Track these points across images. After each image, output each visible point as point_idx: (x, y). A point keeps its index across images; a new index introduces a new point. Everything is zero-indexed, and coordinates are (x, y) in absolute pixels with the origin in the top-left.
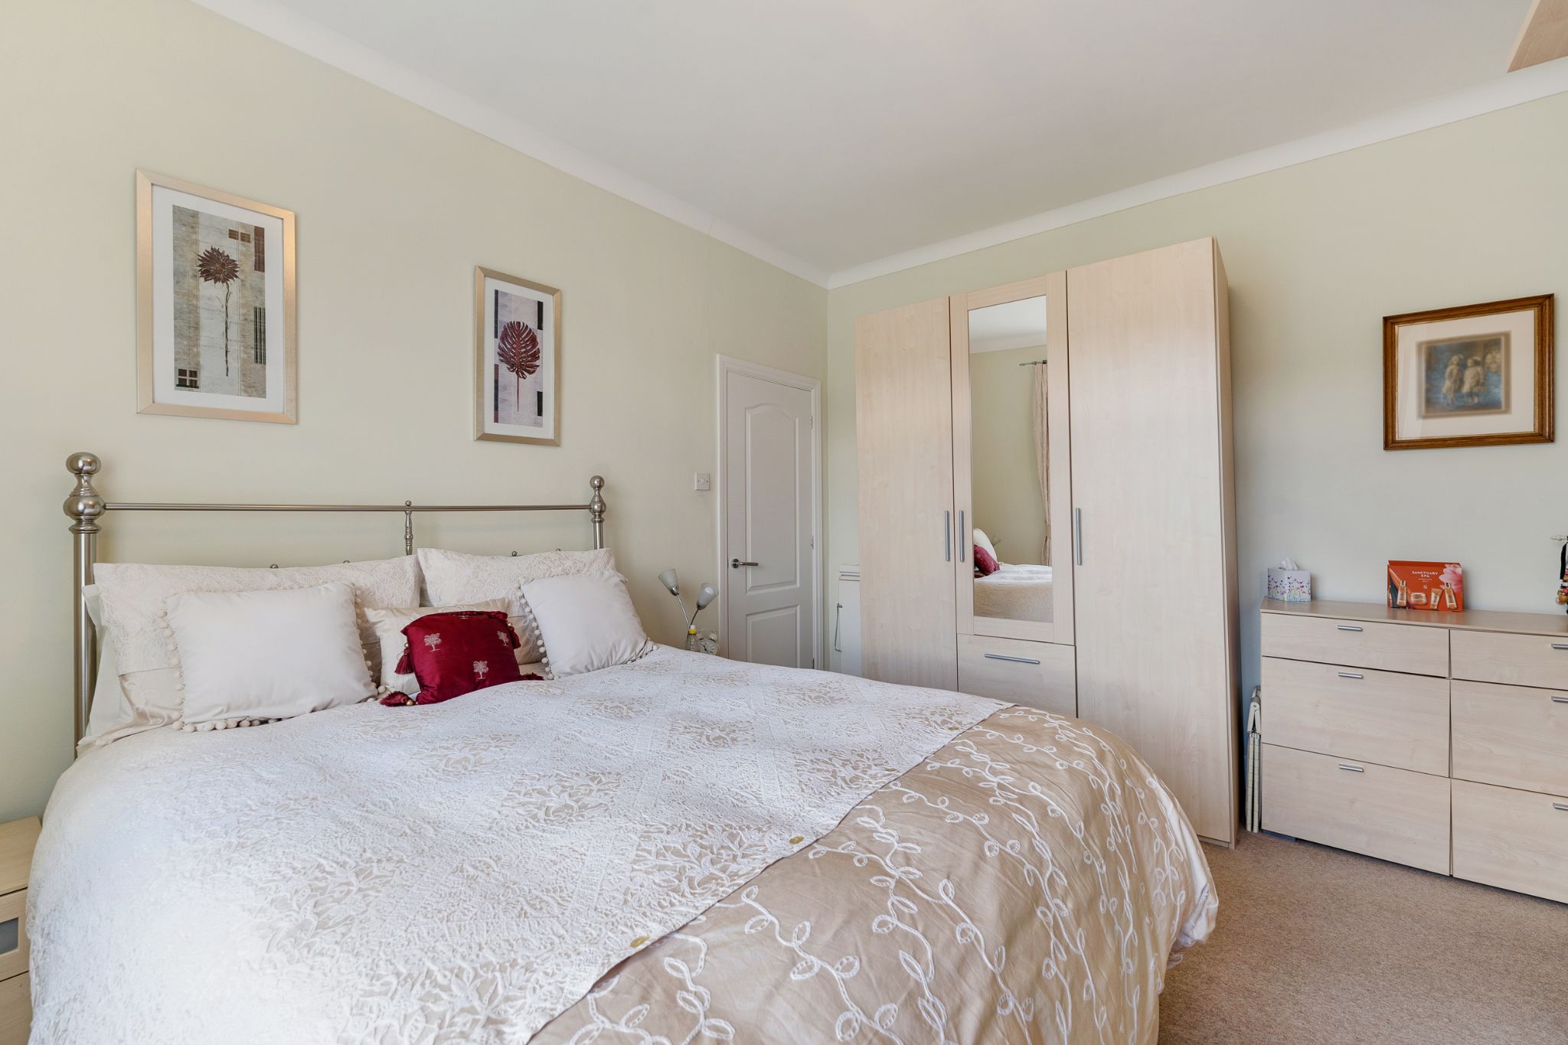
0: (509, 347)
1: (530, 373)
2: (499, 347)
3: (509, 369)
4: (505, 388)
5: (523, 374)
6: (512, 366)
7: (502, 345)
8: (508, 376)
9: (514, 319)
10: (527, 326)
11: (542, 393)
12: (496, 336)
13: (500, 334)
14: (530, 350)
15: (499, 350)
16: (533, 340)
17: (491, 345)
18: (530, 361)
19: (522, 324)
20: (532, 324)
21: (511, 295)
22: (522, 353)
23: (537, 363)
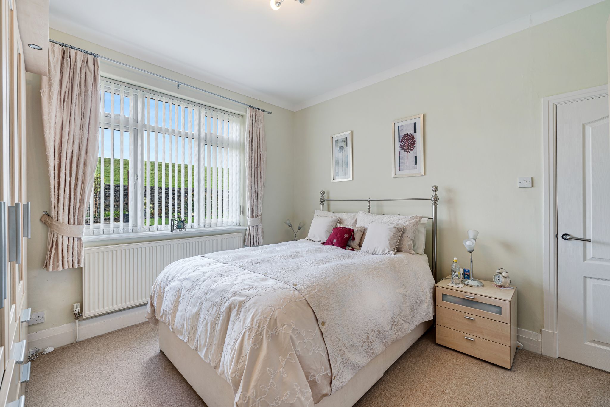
0: (404, 143)
1: (412, 150)
2: (400, 145)
3: (404, 151)
4: (402, 158)
5: (409, 151)
6: (405, 150)
7: (401, 144)
8: (404, 154)
9: (405, 133)
10: (410, 133)
11: (416, 156)
12: (399, 142)
13: (400, 141)
14: (412, 142)
15: (400, 146)
16: (413, 138)
17: (398, 144)
18: (412, 146)
19: (408, 134)
20: (412, 132)
21: (404, 125)
22: (409, 144)
23: (414, 146)
